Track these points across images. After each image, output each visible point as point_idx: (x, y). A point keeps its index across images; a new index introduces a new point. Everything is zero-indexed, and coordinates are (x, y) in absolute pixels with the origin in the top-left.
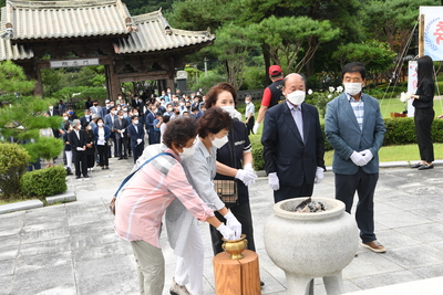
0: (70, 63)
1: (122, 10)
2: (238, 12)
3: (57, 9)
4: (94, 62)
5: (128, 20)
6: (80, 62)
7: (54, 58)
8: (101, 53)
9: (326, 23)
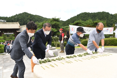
0: (8, 34)
1: (19, 25)
2: (40, 26)
3: (6, 24)
4: (13, 33)
5: (19, 26)
6: (10, 33)
7: (5, 33)
8: (14, 32)
9: (55, 29)
